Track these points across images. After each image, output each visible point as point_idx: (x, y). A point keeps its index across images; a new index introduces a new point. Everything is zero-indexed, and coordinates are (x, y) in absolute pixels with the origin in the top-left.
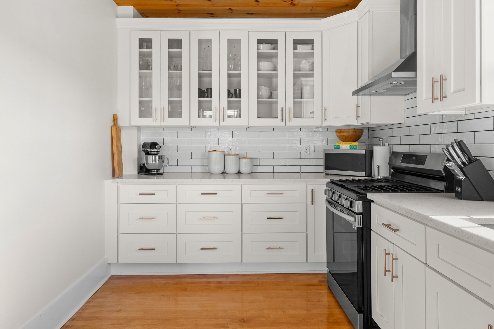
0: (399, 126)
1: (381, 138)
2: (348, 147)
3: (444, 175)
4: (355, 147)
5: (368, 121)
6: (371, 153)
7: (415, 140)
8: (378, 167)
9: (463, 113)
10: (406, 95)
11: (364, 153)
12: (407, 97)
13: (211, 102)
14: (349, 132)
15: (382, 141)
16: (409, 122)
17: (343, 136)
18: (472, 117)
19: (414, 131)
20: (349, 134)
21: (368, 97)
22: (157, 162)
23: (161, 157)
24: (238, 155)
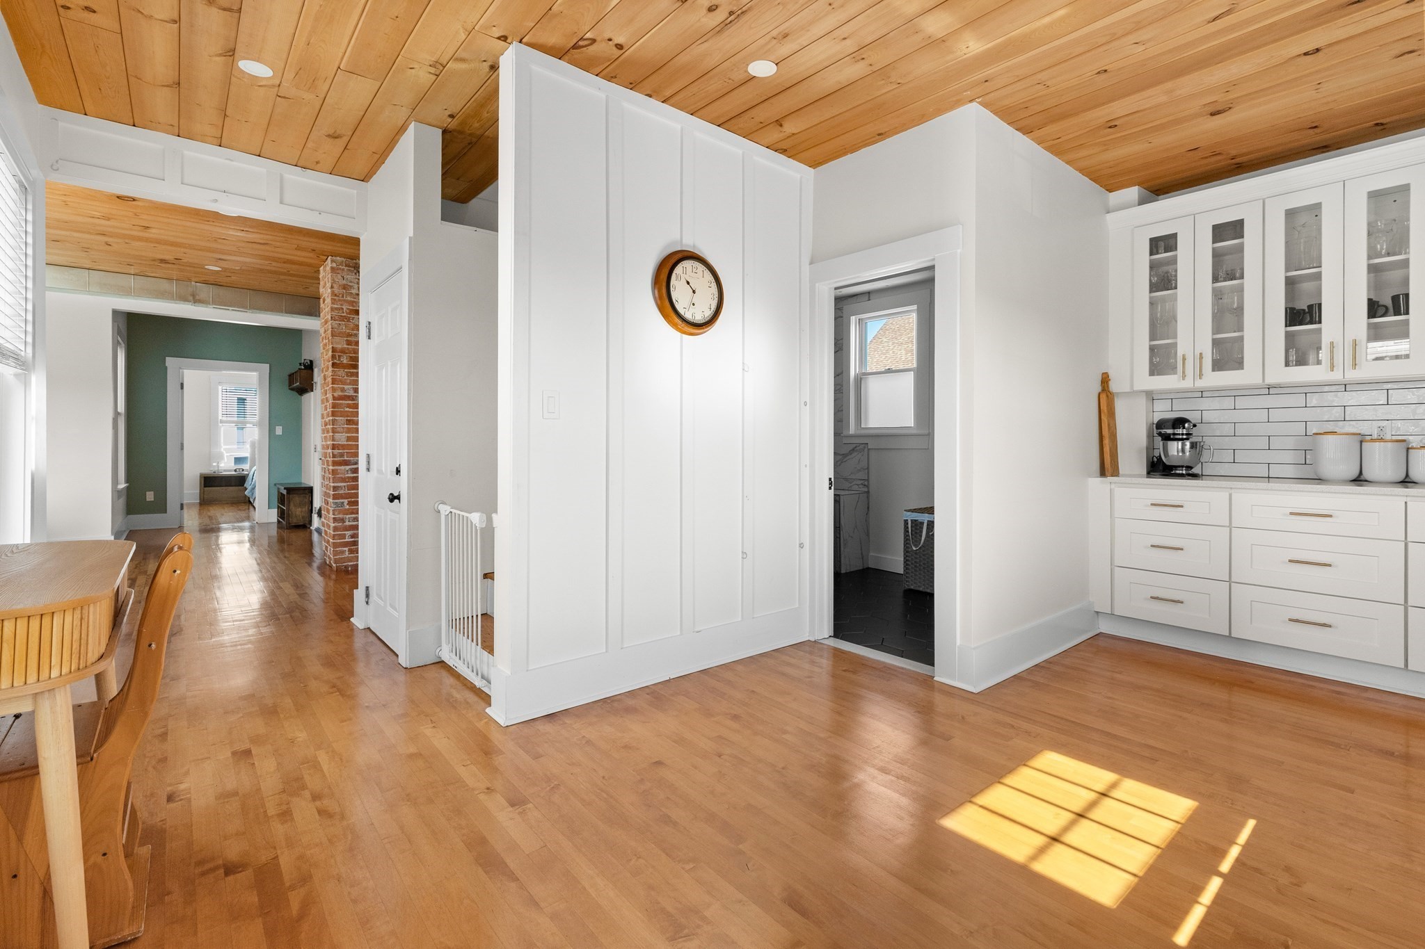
13: (1319, 332)
22: (1188, 454)
23: (1196, 445)
24: (1404, 441)
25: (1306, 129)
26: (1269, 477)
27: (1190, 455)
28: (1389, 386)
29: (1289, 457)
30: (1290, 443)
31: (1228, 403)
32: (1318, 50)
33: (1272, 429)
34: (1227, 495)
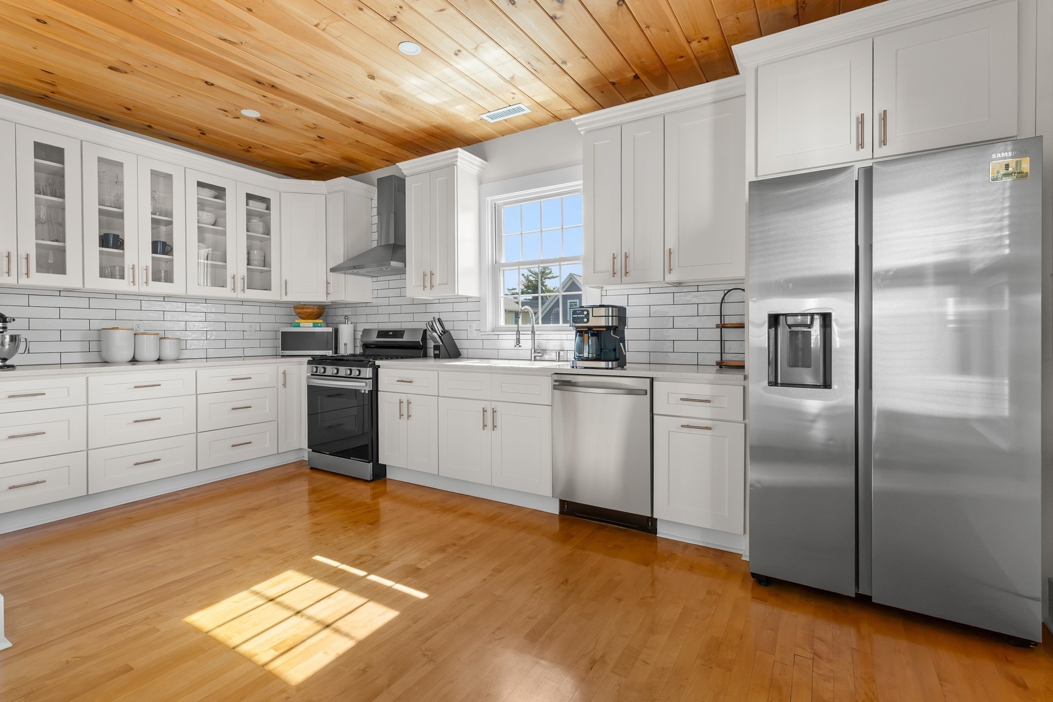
0: (365, 305)
1: (346, 316)
2: (311, 325)
3: (421, 344)
4: (319, 325)
5: (344, 299)
6: (336, 331)
7: (385, 318)
8: (346, 344)
9: (432, 298)
10: (373, 277)
11: (331, 331)
12: (375, 279)
13: (123, 255)
14: (313, 308)
15: (347, 319)
16: (376, 302)
17: (307, 312)
18: (438, 301)
19: (381, 310)
20: (313, 310)
21: (343, 275)
22: (7, 347)
23: (16, 338)
24: (158, 334)
25: (123, 107)
26: (61, 364)
27: (10, 349)
28: (142, 298)
29: (77, 347)
30: (77, 336)
31: (23, 300)
32: (212, 85)
33: (61, 324)
34: (84, 379)
